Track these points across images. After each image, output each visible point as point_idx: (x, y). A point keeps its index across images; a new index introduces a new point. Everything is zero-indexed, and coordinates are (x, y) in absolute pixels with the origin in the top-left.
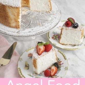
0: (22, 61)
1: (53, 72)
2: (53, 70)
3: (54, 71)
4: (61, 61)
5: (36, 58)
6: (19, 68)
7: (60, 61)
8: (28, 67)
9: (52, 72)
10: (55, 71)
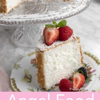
0: (18, 69)
1: (76, 83)
2: (77, 80)
3: (79, 82)
4: (91, 68)
5: (41, 50)
6: (13, 79)
7: (89, 68)
8: (31, 79)
9: (74, 83)
10: (81, 82)
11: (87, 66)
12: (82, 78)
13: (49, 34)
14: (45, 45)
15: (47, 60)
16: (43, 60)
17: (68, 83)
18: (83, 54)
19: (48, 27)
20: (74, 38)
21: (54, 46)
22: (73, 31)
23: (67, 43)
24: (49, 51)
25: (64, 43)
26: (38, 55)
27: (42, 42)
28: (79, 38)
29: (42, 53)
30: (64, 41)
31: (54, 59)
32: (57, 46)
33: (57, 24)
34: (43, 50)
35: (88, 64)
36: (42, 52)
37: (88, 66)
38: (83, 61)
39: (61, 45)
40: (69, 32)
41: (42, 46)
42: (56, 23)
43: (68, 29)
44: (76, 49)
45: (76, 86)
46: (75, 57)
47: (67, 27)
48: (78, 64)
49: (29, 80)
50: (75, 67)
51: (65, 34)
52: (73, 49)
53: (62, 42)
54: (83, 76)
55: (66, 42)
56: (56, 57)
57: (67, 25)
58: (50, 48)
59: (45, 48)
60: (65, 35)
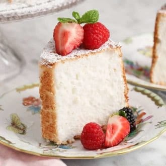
2: (114, 127)
4: (144, 114)
11: (137, 111)
12: (123, 124)
13: (65, 35)
14: (57, 55)
15: (61, 83)
16: (54, 82)
17: (98, 129)
18: (132, 90)
19: (64, 22)
20: (111, 46)
21: (73, 57)
22: (109, 33)
23: (97, 54)
24: (65, 65)
25: (92, 53)
26: (44, 73)
27: (51, 51)
28: (121, 47)
29: (51, 67)
30: (93, 49)
31: (72, 83)
32: (79, 57)
33: (81, 17)
34: (54, 62)
35: (140, 107)
36: (51, 65)
37: (139, 111)
38: (128, 95)
39: (86, 55)
40: (103, 33)
41: (51, 56)
42: (78, 15)
43: (101, 27)
44: (115, 70)
45: (111, 137)
46: (112, 85)
47: (99, 24)
48: (119, 102)
49: (22, 132)
50: (112, 106)
51: (95, 36)
52: (109, 68)
53: (88, 52)
54: (126, 121)
55: (95, 51)
56: (77, 78)
57: (98, 21)
58: (67, 59)
59: (58, 59)
60: (95, 38)
